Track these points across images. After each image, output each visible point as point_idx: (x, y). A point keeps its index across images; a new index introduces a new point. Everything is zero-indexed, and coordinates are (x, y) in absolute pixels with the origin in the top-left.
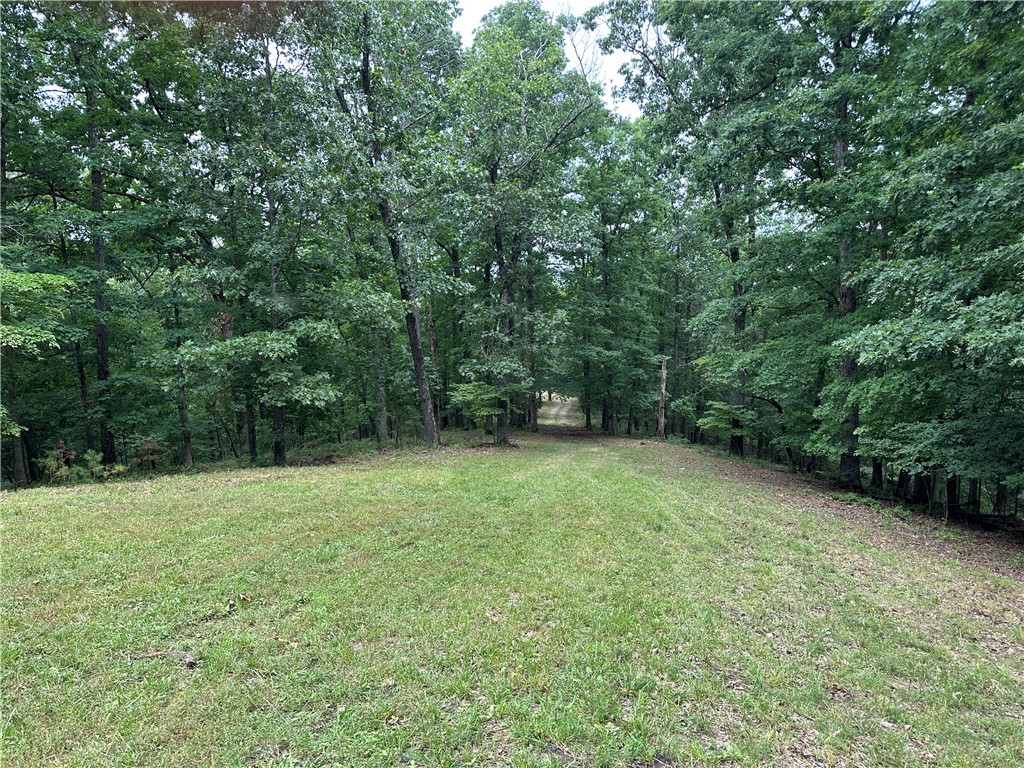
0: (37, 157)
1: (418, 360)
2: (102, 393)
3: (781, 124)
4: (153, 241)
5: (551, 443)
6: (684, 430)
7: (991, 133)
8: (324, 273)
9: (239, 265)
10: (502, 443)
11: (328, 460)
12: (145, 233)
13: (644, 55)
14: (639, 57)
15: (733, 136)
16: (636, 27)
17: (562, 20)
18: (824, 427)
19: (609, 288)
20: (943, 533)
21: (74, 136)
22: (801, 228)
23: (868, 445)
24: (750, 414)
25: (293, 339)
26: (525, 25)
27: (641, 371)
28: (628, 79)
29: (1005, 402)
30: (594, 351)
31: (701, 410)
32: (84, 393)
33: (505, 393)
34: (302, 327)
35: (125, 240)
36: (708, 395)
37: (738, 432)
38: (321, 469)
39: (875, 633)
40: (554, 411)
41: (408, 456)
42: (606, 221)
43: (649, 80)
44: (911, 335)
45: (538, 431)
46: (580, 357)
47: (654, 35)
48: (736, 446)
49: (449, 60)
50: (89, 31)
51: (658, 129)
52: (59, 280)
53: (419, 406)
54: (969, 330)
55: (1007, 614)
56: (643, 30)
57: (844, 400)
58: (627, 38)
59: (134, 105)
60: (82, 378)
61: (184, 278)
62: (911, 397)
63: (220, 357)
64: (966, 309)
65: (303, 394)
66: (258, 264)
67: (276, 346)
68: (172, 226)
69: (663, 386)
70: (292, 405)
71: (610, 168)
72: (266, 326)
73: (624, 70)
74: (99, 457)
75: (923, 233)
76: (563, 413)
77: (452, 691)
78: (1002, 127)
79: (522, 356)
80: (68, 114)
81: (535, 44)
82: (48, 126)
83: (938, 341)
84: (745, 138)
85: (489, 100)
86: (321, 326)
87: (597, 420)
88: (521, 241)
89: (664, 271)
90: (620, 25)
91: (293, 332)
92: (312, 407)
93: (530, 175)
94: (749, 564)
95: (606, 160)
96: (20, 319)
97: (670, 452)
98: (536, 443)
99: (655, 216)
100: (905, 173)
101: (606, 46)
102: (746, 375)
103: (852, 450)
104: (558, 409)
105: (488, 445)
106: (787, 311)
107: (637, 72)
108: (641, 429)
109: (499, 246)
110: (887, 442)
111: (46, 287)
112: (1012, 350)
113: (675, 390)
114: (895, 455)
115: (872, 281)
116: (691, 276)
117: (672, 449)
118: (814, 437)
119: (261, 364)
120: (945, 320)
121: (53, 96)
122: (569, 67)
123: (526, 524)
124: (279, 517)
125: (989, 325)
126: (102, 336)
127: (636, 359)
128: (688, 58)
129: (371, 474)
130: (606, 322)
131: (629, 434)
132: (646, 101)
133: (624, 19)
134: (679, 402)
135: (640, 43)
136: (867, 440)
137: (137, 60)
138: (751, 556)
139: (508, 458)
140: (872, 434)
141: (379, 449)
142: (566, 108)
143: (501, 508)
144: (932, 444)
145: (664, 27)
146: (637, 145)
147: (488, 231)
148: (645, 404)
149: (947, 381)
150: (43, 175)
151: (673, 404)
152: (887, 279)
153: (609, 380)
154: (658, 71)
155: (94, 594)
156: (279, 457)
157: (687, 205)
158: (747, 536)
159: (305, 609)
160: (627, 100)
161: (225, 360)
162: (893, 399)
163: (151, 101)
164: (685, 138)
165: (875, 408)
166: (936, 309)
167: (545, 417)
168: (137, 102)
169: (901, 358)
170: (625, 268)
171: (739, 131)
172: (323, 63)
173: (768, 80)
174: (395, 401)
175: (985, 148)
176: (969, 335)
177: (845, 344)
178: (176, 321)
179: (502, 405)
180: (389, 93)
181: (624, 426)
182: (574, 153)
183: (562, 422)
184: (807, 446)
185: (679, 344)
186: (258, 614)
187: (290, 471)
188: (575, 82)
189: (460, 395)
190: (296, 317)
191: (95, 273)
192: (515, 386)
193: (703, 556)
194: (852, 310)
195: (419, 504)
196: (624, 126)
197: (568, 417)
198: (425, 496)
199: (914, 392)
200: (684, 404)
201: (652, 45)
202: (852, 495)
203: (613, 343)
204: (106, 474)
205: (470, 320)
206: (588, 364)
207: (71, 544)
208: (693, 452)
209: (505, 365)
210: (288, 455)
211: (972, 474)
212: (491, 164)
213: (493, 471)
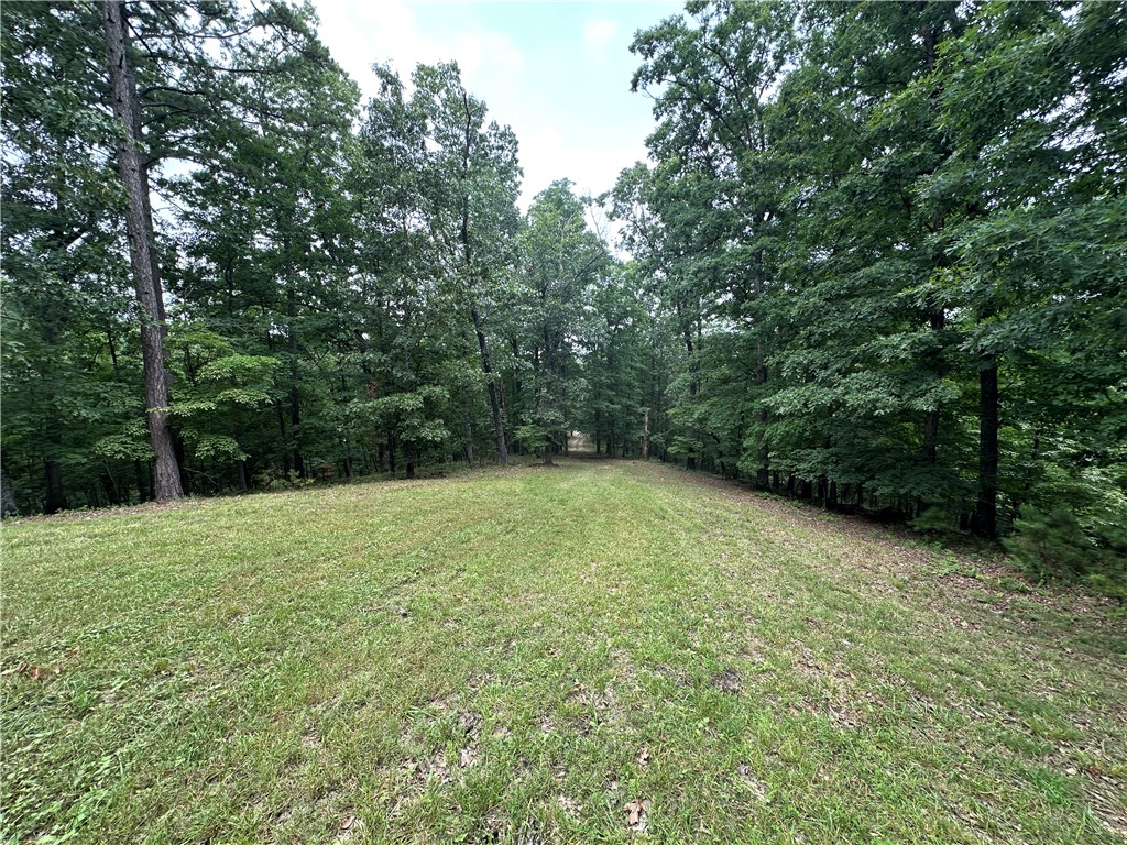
0: (253, 281)
1: (496, 411)
2: (295, 433)
3: (724, 266)
4: (327, 334)
5: (578, 463)
6: (659, 454)
7: (860, 273)
8: (438, 356)
9: (385, 352)
10: (548, 464)
11: (441, 475)
12: (320, 330)
13: (635, 222)
14: (631, 224)
15: (695, 273)
16: (629, 206)
17: (583, 199)
18: (750, 452)
19: (612, 365)
20: (826, 517)
21: (276, 268)
22: (728, 330)
23: (776, 463)
24: (700, 444)
25: (421, 398)
26: (560, 203)
27: (632, 417)
28: (624, 237)
29: (856, 436)
30: (604, 405)
31: (669, 442)
32: (283, 432)
33: (551, 432)
34: (426, 390)
35: (309, 337)
36: (673, 433)
37: (692, 455)
38: (439, 481)
39: (813, 583)
40: (575, 442)
41: (490, 472)
42: (611, 323)
43: (637, 238)
44: (810, 396)
45: (567, 454)
46: (595, 409)
47: (640, 210)
48: (691, 464)
49: (513, 224)
50: (288, 201)
51: (644, 268)
52: (271, 360)
53: (496, 440)
54: (847, 393)
55: (881, 568)
56: (634, 207)
57: (762, 435)
58: (624, 212)
59: (312, 249)
60: (282, 423)
61: (352, 360)
62: (803, 433)
63: (375, 409)
64: (844, 381)
65: (427, 433)
66: (398, 350)
67: (411, 402)
68: (336, 326)
69: (646, 427)
70: (420, 439)
71: (612, 291)
72: (402, 390)
73: (621, 232)
74: (297, 474)
75: (811, 334)
76: (581, 443)
77: (580, 630)
78: (867, 270)
79: (561, 408)
80: (270, 254)
81: (567, 214)
82: (257, 261)
83: (827, 400)
84: (702, 275)
85: (541, 249)
86: (438, 390)
87: (603, 448)
88: (559, 335)
89: (645, 355)
90: (619, 204)
91: (420, 394)
92: (433, 441)
93: (566, 294)
94: (721, 539)
95: (609, 286)
96: (245, 384)
97: (652, 468)
98: (568, 463)
99: (640, 320)
100: (807, 298)
101: (611, 216)
102: (702, 420)
103: (767, 466)
104: (578, 441)
105: (540, 465)
106: (726, 381)
107: (629, 233)
108: (630, 453)
109: (546, 339)
110: (789, 461)
111: (263, 364)
112: (874, 406)
113: (653, 430)
114: (793, 469)
115: (783, 363)
116: (662, 358)
117: (652, 466)
118: (742, 458)
119: (399, 414)
120: (830, 387)
121: (262, 242)
122: (587, 229)
123: (580, 517)
124: (425, 513)
125: (858, 390)
126: (296, 396)
127: (628, 410)
128: (662, 225)
129: (471, 484)
130: (610, 387)
131: (624, 457)
132: (635, 251)
133: (622, 200)
134: (655, 436)
135: (631, 215)
136: (776, 460)
137: (317, 220)
138: (722, 534)
139: (554, 473)
140: (779, 457)
141: (471, 468)
142: (586, 253)
143: (561, 506)
144: (818, 463)
145: (647, 205)
146: (629, 278)
147: (540, 330)
148: (635, 438)
149: (825, 424)
150: (254, 292)
151: (651, 438)
152: (793, 362)
153: (612, 423)
154: (643, 232)
155: (326, 567)
156: (410, 474)
157: (658, 315)
158: (716, 521)
159: (465, 575)
160: (624, 251)
161: (378, 411)
162: (793, 434)
163: (325, 246)
164: (659, 274)
165: (781, 441)
166: (823, 380)
167: (571, 447)
168: (315, 247)
169: (805, 411)
170: (621, 353)
171: (700, 270)
172: (436, 225)
173: (712, 240)
174: (480, 437)
175: (854, 283)
176: (847, 397)
177: (770, 401)
178: (342, 387)
179: (548, 439)
180: (479, 244)
181: (620, 452)
182: (592, 281)
183: (581, 449)
184: (738, 464)
185: (656, 400)
186: (436, 579)
187: (420, 482)
188: (591, 238)
189: (523, 432)
190: (422, 384)
191: (292, 356)
192: (557, 427)
193: (693, 535)
194: (765, 381)
195: (508, 504)
196: (621, 265)
197: (584, 446)
198: (511, 499)
199: (805, 430)
200: (658, 438)
201: (639, 217)
202: (767, 494)
203: (615, 400)
204: (302, 485)
205: (527, 385)
206: (598, 413)
207: (299, 532)
208: (664, 467)
209: (552, 414)
210: (416, 471)
211: (844, 480)
212: (542, 286)
213: (548, 482)
